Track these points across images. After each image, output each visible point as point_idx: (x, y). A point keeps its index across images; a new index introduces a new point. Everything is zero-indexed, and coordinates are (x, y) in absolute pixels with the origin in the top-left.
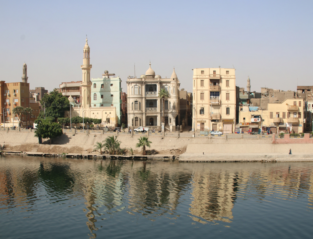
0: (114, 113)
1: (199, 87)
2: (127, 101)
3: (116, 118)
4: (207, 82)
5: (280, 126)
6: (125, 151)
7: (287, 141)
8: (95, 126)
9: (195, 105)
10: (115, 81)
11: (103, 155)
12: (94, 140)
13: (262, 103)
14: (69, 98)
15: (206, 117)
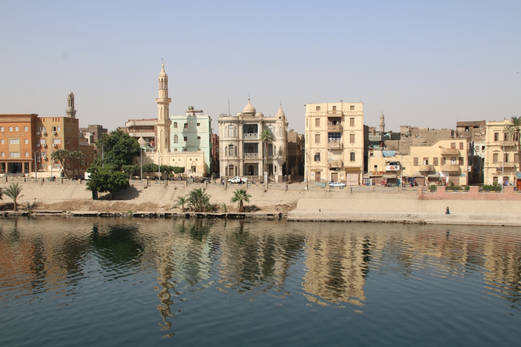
0: (201, 160)
1: (314, 128)
2: (219, 145)
3: (204, 166)
4: (324, 121)
5: (429, 176)
6: (216, 207)
7: (441, 196)
8: (175, 175)
9: (308, 150)
10: (203, 120)
11: (186, 213)
12: (174, 193)
13: (402, 145)
14: (139, 139)
15: (322, 164)
